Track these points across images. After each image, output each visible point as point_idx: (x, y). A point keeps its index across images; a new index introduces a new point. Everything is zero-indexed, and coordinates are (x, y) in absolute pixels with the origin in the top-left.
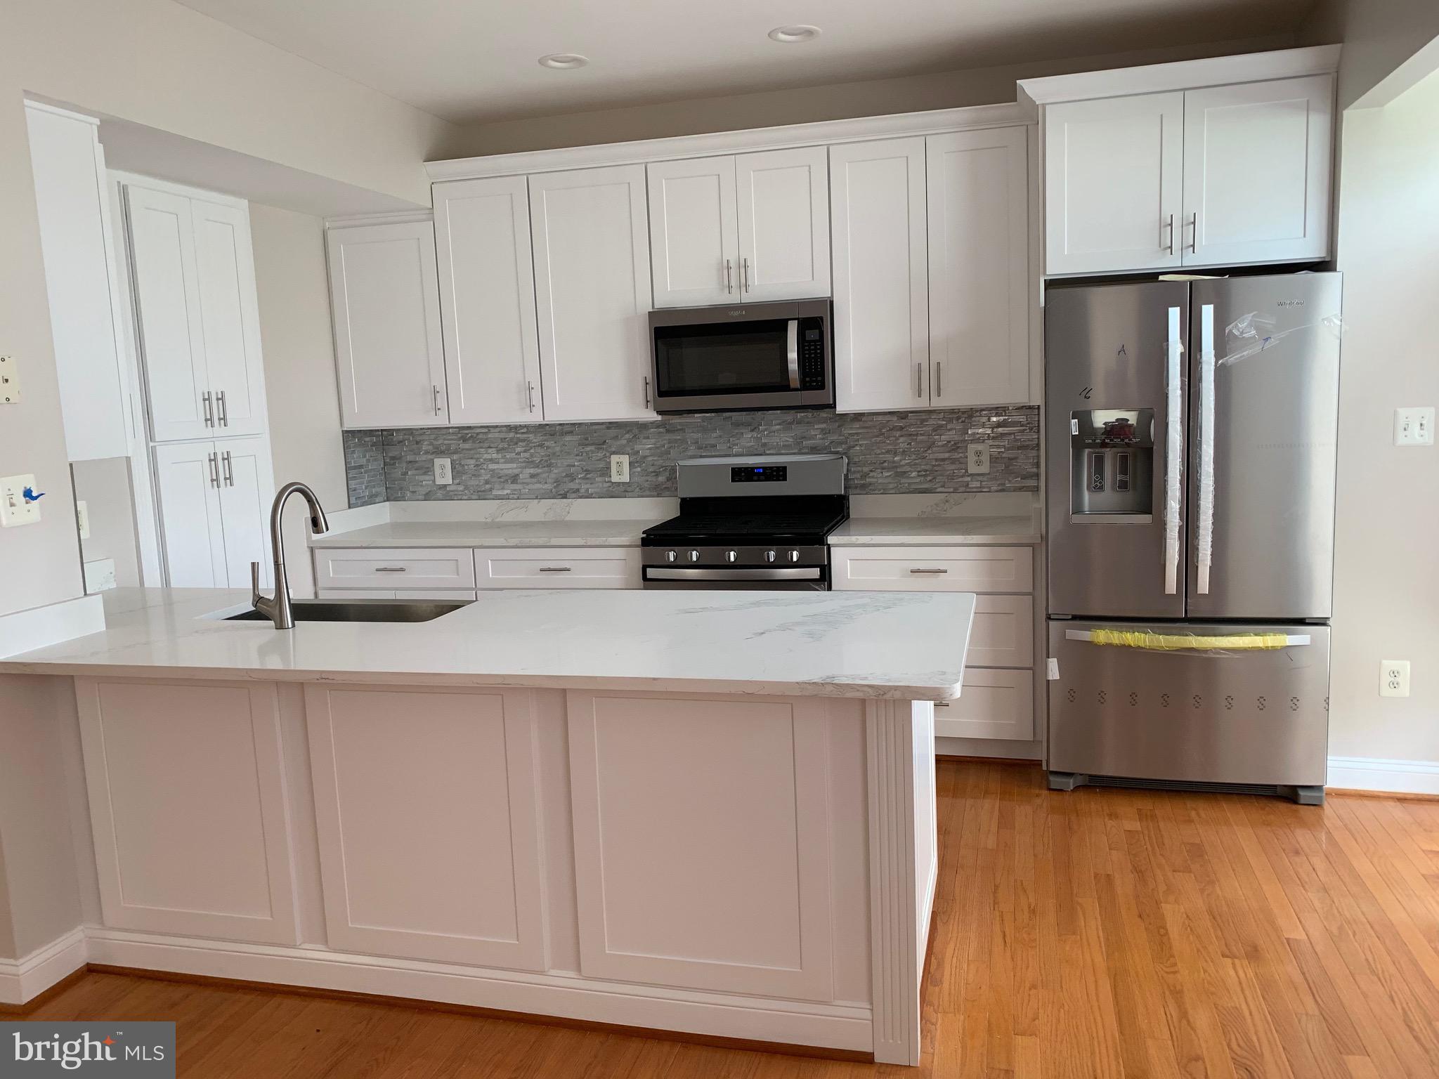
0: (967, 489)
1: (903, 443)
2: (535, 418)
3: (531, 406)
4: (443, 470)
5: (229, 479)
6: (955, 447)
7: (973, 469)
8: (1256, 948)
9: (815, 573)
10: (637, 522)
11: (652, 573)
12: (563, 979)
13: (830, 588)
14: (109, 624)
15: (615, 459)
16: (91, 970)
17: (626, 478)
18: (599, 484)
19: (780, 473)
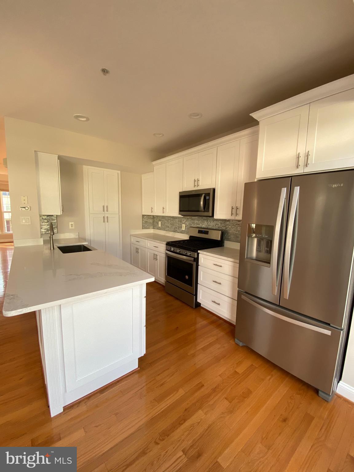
4: (160, 224)
5: (108, 221)
15: (183, 225)
19: (207, 233)
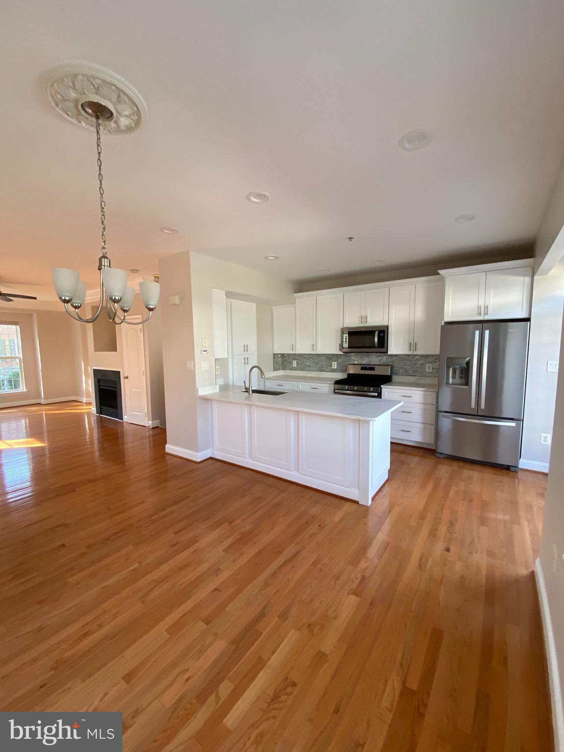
0: (426, 376)
1: (408, 363)
2: (314, 353)
3: (313, 350)
4: (295, 364)
5: (248, 363)
6: (423, 364)
7: (427, 371)
8: (472, 500)
9: (376, 394)
10: (333, 378)
11: (336, 391)
12: (295, 473)
13: (381, 398)
14: (220, 391)
15: (333, 363)
16: (211, 458)
17: (336, 368)
18: (329, 368)
19: (373, 369)
